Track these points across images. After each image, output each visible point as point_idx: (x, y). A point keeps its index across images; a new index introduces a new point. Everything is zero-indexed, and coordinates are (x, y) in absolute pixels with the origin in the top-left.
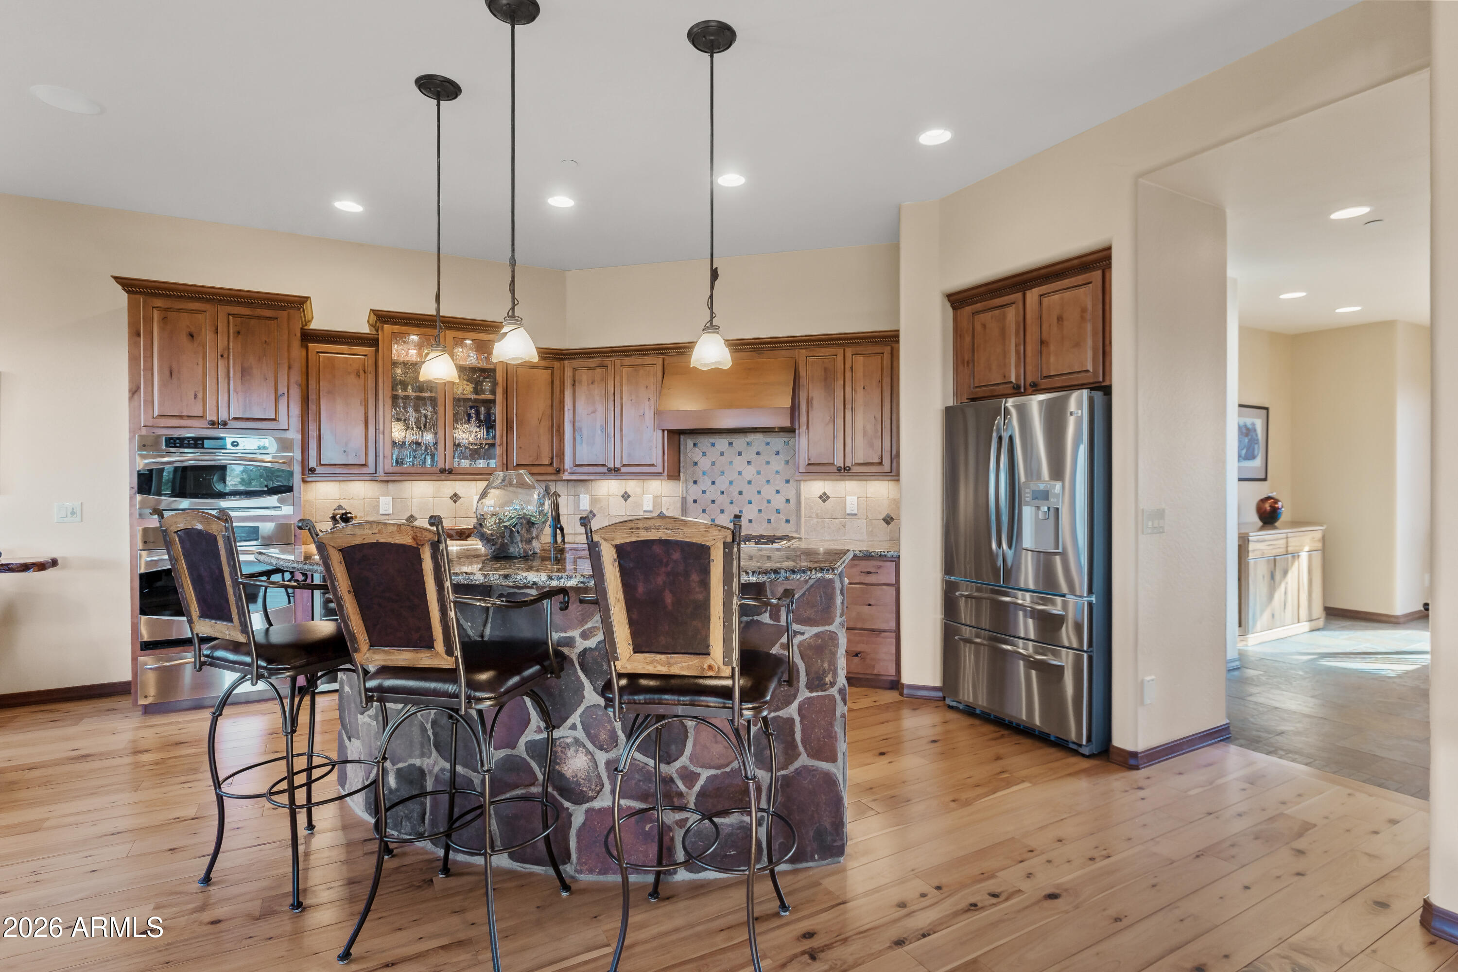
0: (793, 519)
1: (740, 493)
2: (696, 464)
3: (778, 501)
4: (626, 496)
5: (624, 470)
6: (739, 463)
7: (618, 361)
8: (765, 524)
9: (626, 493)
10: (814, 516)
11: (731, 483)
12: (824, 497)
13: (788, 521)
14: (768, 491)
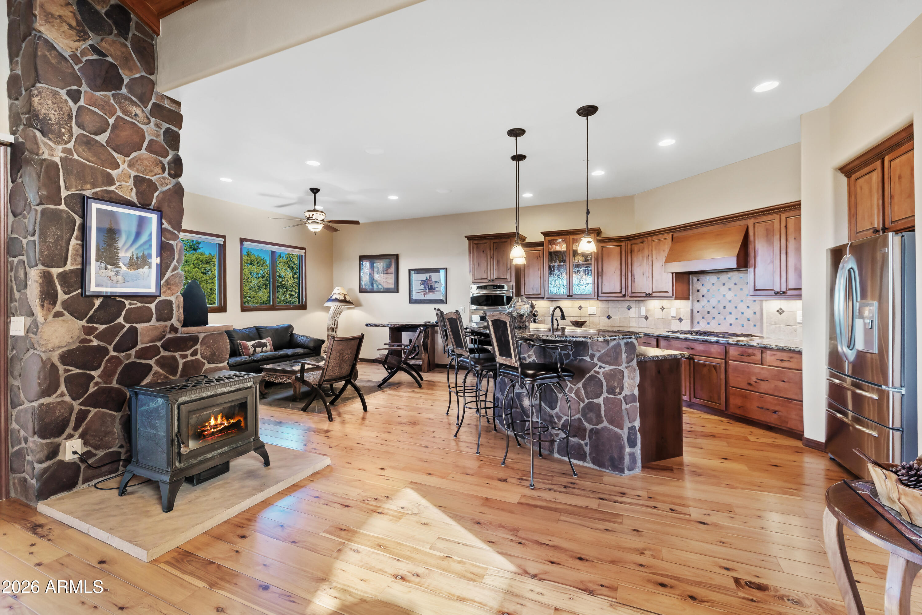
0: (758, 324)
1: (725, 307)
2: (698, 291)
3: (749, 313)
4: (662, 309)
5: (654, 295)
6: (724, 289)
7: (650, 239)
8: (740, 327)
9: (662, 307)
10: (773, 323)
11: (719, 301)
12: (780, 312)
13: (755, 326)
14: (742, 307)
